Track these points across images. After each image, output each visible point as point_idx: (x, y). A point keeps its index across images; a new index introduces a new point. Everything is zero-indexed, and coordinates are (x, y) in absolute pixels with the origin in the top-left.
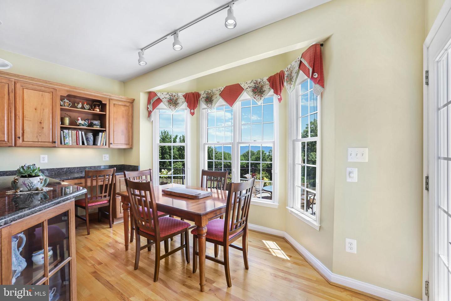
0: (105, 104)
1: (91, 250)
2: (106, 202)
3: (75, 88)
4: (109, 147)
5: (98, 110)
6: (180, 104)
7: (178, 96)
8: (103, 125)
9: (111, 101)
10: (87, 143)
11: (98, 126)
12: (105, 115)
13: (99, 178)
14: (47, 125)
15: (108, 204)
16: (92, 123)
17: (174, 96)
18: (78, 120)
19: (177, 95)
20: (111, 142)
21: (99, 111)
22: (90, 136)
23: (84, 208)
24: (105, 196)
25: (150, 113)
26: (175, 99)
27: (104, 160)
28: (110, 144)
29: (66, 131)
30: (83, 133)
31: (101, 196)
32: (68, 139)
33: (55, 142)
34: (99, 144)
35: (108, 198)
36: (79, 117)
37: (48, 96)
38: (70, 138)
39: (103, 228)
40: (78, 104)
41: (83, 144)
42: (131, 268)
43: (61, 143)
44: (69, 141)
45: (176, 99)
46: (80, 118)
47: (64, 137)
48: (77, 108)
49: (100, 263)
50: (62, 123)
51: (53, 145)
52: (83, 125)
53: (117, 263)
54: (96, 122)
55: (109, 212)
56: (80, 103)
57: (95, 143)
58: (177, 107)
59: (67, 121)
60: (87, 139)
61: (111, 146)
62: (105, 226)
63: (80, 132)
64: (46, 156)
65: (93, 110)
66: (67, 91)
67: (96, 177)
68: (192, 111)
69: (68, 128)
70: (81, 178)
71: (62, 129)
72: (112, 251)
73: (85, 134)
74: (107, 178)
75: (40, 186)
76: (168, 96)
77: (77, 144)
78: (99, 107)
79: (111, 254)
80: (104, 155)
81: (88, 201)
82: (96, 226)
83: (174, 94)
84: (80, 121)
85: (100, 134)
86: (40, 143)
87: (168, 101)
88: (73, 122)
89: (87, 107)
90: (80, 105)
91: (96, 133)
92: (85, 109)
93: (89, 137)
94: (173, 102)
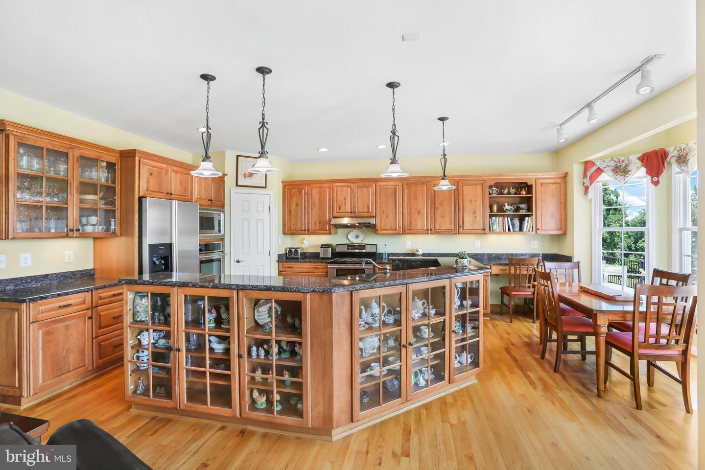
0: (531, 186)
1: (509, 334)
2: (530, 293)
3: (501, 175)
4: (536, 233)
5: (524, 193)
6: (633, 172)
7: (629, 161)
8: (529, 209)
9: (538, 181)
10: (513, 229)
11: (524, 211)
12: (532, 197)
13: (522, 266)
14: (479, 214)
15: (532, 296)
16: (519, 207)
17: (623, 162)
18: (505, 206)
19: (628, 158)
20: (538, 227)
21: (526, 194)
22: (517, 221)
23: (508, 295)
24: (529, 287)
25: (587, 189)
26: (624, 165)
27: (533, 247)
28: (537, 229)
29: (494, 218)
30: (509, 219)
31: (525, 287)
32: (495, 226)
33: (485, 230)
34: (525, 230)
35: (532, 290)
36: (506, 202)
37: (479, 188)
38: (498, 225)
39: (527, 322)
40: (505, 189)
41: (509, 230)
42: (538, 357)
43: (490, 231)
44: (497, 227)
45: (626, 165)
46: (506, 204)
47: (492, 224)
48: (504, 194)
49: (513, 344)
50: (491, 211)
51: (483, 232)
52: (509, 211)
53: (527, 349)
54: (523, 206)
55: (533, 305)
56: (506, 189)
57: (521, 229)
58: (627, 177)
59: (495, 208)
60: (513, 225)
61: (538, 232)
62: (529, 320)
63: (506, 218)
64: (479, 242)
65: (520, 194)
66: (494, 180)
67: (520, 265)
68: (655, 179)
69: (496, 216)
70: (506, 265)
71: (491, 216)
72: (527, 340)
73: (512, 220)
74: (531, 268)
75: (467, 264)
76: (612, 164)
77: (504, 231)
78: (525, 189)
79: (525, 342)
80: (532, 242)
81: (512, 289)
82: (521, 318)
83: (622, 158)
84: (507, 207)
85: (527, 218)
86: (474, 231)
87: (613, 170)
88: (501, 209)
89: (512, 191)
90: (506, 191)
91: (522, 219)
92: (511, 194)
93: (515, 223)
94: (620, 170)
